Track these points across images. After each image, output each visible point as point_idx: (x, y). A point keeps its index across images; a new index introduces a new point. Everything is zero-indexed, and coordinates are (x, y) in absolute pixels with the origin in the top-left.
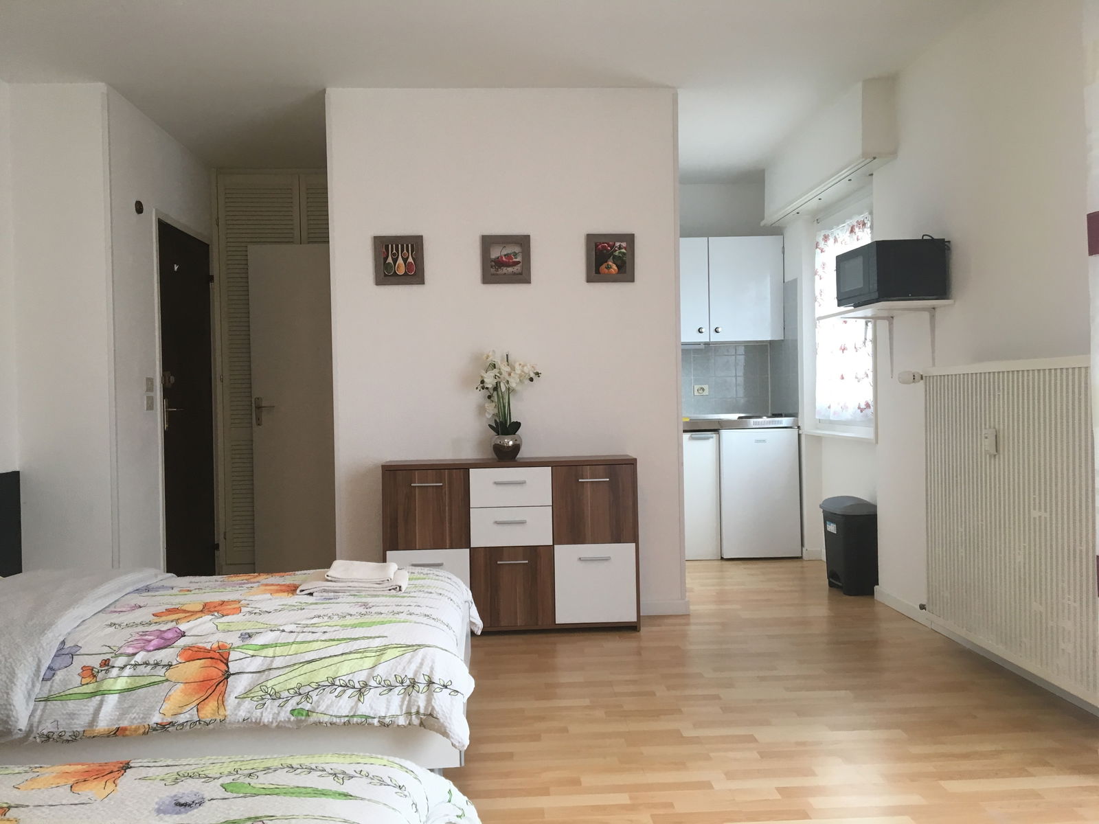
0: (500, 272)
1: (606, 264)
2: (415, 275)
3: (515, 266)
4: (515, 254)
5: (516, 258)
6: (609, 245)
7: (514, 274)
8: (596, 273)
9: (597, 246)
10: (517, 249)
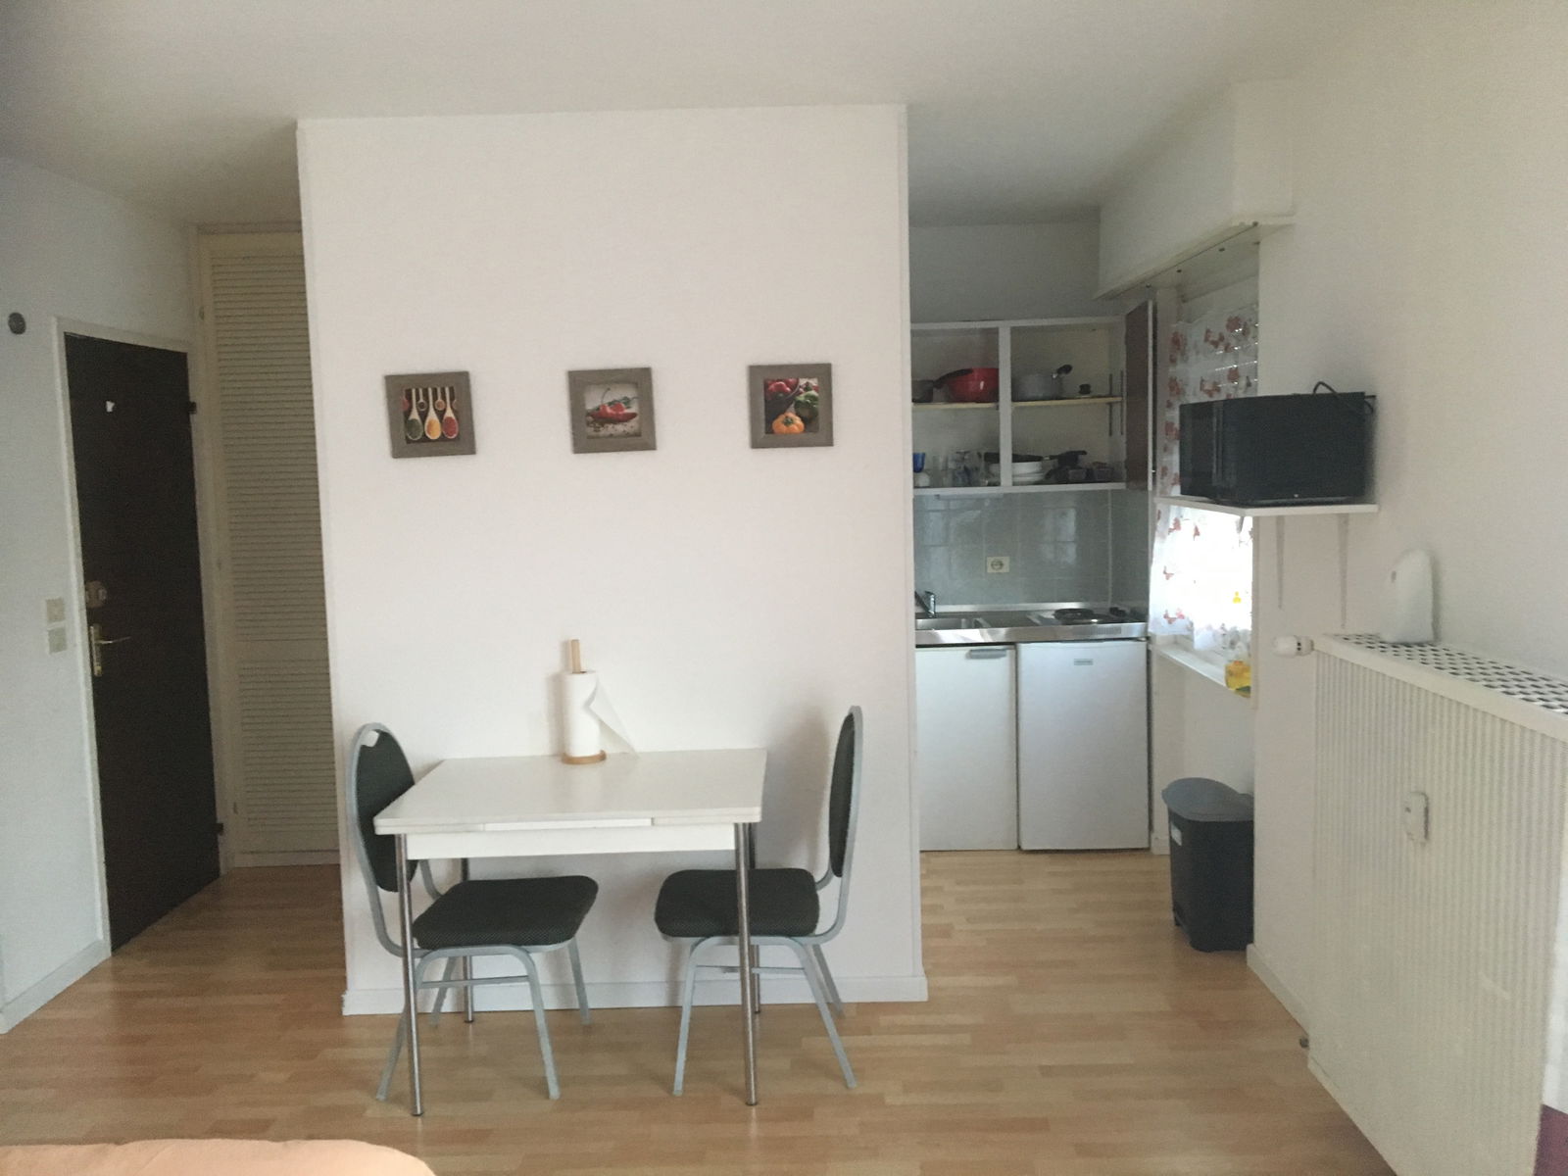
0: (603, 432)
1: (782, 418)
2: (459, 439)
3: (626, 421)
4: (627, 401)
5: (628, 408)
6: (788, 384)
7: (627, 435)
8: (767, 433)
9: (766, 386)
10: (630, 393)
